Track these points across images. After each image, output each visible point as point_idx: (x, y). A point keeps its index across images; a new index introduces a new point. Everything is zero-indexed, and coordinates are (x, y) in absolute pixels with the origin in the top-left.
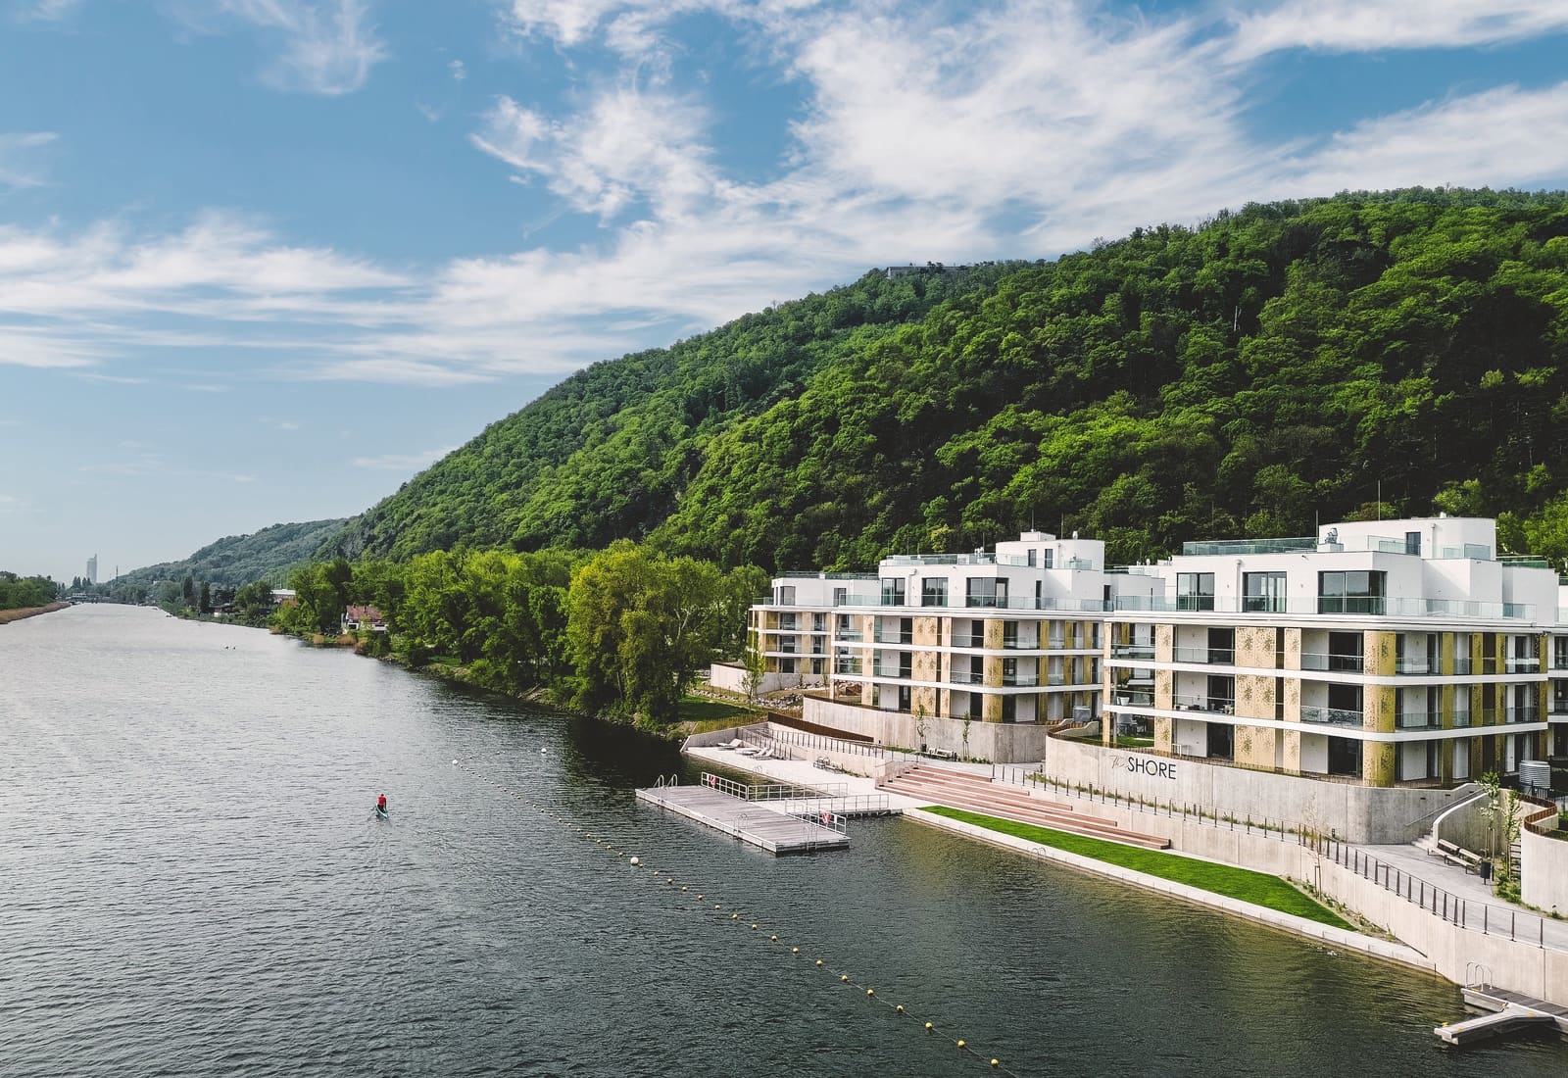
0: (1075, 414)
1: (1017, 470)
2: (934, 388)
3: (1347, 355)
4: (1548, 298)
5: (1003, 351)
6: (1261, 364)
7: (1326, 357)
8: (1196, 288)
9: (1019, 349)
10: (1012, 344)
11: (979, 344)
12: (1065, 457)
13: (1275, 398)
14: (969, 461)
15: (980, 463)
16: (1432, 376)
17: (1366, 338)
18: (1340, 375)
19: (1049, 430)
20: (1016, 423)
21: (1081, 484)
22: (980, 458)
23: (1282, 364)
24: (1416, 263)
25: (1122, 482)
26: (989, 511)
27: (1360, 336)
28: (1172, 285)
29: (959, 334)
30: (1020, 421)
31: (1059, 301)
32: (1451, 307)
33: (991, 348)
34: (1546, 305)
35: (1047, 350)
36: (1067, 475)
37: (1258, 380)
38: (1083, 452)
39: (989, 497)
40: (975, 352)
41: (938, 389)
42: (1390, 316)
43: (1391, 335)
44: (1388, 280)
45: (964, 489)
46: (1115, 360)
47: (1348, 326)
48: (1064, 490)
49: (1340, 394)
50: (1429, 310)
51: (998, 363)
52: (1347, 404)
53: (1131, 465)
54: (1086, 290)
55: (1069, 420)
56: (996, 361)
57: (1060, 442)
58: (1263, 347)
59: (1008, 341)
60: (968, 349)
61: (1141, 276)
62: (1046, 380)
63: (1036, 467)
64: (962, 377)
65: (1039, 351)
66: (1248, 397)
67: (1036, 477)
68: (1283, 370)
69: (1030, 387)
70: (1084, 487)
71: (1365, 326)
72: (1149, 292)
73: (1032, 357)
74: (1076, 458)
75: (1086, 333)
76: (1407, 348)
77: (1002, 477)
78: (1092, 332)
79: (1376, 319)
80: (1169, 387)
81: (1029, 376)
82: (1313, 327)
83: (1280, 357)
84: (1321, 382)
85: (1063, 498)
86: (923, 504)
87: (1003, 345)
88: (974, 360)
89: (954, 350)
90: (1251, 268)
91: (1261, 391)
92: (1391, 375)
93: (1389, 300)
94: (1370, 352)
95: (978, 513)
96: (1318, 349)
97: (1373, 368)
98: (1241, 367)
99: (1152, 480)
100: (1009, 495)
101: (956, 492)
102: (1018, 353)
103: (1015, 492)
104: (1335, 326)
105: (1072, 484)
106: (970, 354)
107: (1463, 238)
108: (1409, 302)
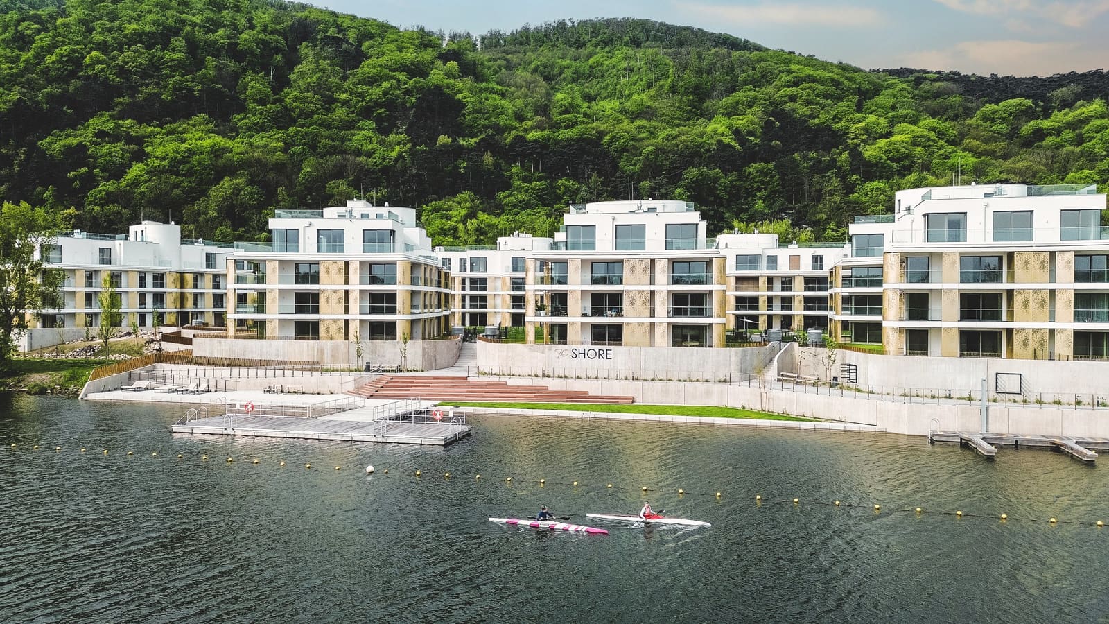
0: (169, 127)
1: (130, 167)
2: (23, 87)
3: (352, 113)
4: (459, 96)
5: (88, 66)
6: (302, 110)
7: (340, 113)
8: (240, 47)
9: (104, 66)
10: (97, 61)
11: (62, 56)
12: (173, 159)
13: (317, 135)
14: (77, 155)
15: (90, 157)
16: (407, 132)
17: (364, 103)
18: (350, 125)
19: (149, 136)
20: (115, 127)
21: (189, 182)
22: (89, 152)
23: (313, 113)
24: (382, 60)
25: (227, 183)
26: (110, 198)
27: (359, 102)
28: (222, 41)
29: (38, 44)
30: (118, 126)
31: (131, 34)
32: (408, 92)
33: (75, 62)
34: (459, 101)
35: (129, 72)
36: (177, 174)
37: (301, 121)
38: (188, 157)
39: (111, 186)
40: (59, 62)
41: (26, 89)
42: (375, 92)
43: (377, 104)
44: (367, 67)
45: (82, 178)
46: (191, 90)
47: (351, 94)
48: (177, 186)
49: (356, 137)
50: (398, 92)
51: (82, 76)
52: (362, 145)
53: (231, 170)
54: (154, 29)
55: (164, 131)
56: (81, 73)
57: (163, 148)
58: (300, 99)
59: (91, 58)
60: (51, 59)
61: (197, 28)
62: (133, 96)
63: (147, 165)
64: (50, 82)
65: (122, 71)
66: (298, 132)
67: (151, 172)
68: (316, 117)
69: (119, 100)
70: (194, 185)
71: (361, 96)
72: (205, 42)
73: (117, 75)
74: (183, 161)
75: (163, 64)
76: (388, 115)
77: (117, 171)
78: (169, 64)
79: (367, 92)
80: (239, 117)
81: (118, 91)
82: (329, 90)
83: (312, 107)
84: (341, 129)
85: (176, 191)
86: (39, 188)
87: (87, 61)
88: (59, 69)
89: (35, 57)
90: (277, 41)
91: (306, 129)
92: (383, 130)
93: (373, 81)
94: (366, 113)
95: (101, 198)
96: (334, 106)
97: (369, 124)
98: (287, 110)
99: (251, 183)
100: (127, 185)
101: (73, 180)
102: (102, 70)
103: (133, 183)
104: (344, 92)
105: (183, 181)
106: (53, 63)
107: (404, 50)
108: (386, 84)
